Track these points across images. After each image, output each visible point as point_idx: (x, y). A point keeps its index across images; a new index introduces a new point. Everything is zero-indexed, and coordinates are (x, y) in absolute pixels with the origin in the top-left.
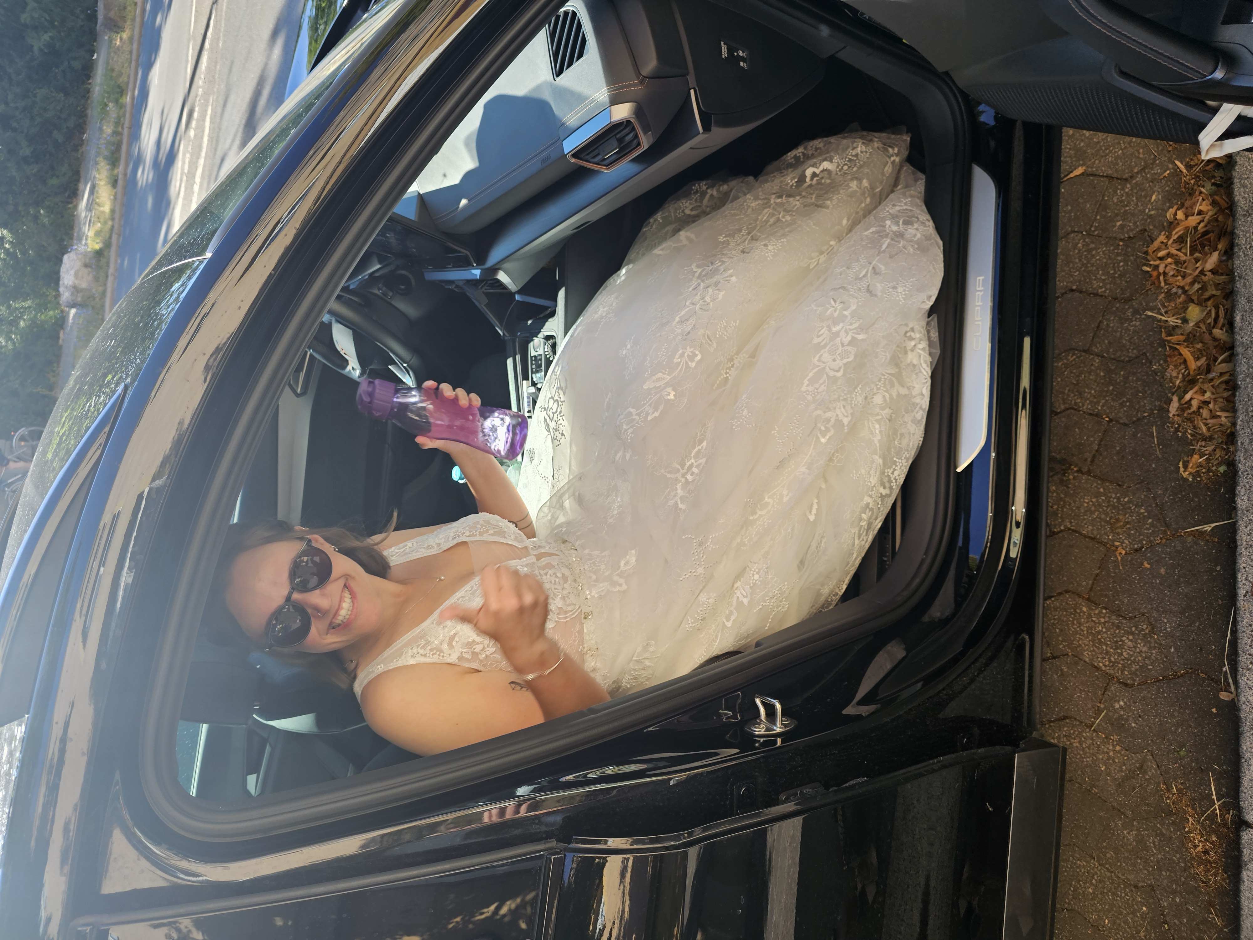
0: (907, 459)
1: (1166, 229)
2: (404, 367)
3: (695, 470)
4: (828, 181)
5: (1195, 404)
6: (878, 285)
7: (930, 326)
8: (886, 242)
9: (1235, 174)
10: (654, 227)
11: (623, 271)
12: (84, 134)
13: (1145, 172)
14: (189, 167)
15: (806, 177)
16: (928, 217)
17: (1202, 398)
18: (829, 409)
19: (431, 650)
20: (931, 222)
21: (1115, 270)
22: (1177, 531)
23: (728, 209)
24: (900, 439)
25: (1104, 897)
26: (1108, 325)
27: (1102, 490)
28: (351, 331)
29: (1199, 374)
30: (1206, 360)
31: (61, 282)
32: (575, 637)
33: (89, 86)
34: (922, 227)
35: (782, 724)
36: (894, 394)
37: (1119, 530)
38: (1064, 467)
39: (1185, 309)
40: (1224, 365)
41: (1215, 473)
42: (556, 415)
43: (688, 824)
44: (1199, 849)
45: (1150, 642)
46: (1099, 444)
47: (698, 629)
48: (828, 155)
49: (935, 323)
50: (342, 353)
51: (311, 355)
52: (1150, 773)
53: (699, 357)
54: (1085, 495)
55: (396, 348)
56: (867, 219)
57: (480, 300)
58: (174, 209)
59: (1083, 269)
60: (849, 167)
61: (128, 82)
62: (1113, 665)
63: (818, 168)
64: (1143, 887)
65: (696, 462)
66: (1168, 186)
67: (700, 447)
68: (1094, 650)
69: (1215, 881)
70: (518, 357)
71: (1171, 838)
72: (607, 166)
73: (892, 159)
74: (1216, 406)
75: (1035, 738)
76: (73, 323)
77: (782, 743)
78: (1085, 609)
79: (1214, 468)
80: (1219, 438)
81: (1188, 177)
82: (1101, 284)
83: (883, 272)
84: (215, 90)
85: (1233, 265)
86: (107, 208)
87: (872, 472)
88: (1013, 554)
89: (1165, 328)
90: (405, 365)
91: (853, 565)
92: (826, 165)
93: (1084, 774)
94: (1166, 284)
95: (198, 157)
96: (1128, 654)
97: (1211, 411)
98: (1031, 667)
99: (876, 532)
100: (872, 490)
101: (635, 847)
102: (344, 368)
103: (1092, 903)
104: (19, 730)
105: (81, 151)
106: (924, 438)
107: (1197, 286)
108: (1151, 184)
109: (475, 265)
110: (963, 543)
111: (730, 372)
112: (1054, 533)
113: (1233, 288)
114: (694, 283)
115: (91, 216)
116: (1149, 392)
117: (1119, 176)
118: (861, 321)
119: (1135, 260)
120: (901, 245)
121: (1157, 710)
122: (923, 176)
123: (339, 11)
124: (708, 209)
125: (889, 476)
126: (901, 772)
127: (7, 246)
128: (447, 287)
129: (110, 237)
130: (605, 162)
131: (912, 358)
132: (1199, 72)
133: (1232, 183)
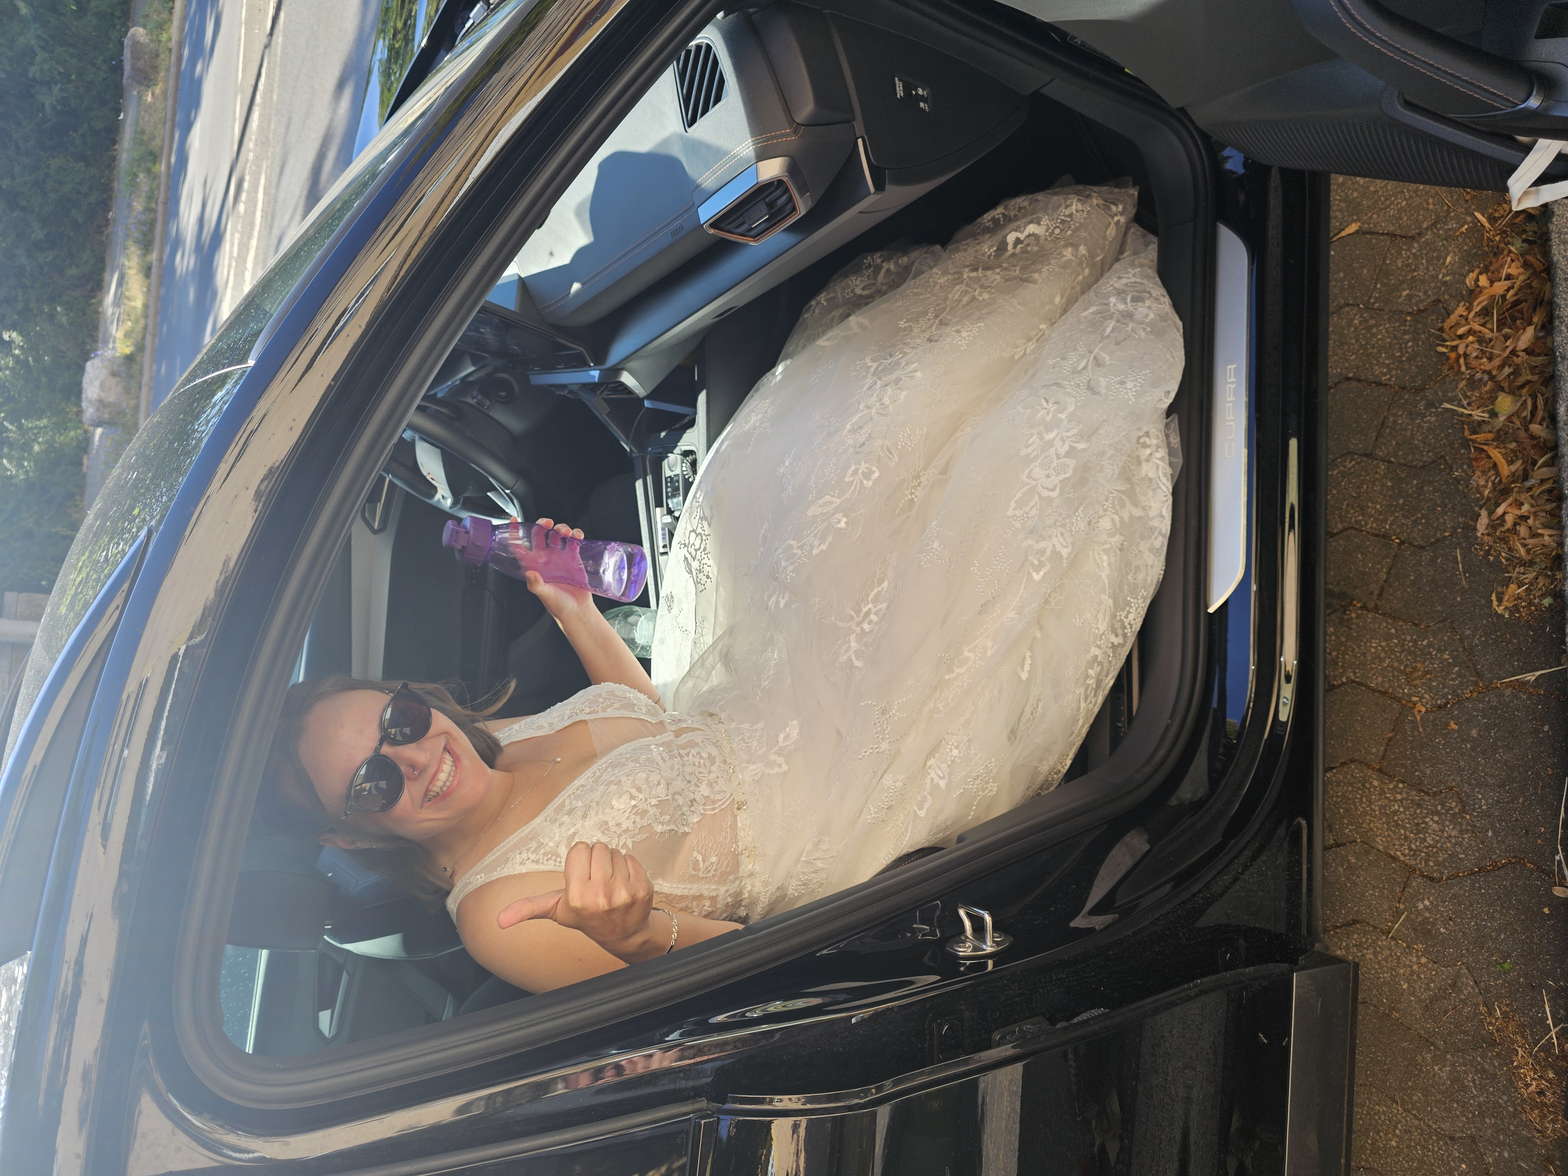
0: (1144, 598)
1: (1466, 298)
2: (506, 494)
3: (873, 617)
4: (1036, 249)
5: (1509, 519)
6: (1102, 379)
7: (1169, 430)
8: (1111, 325)
9: (1552, 227)
10: (817, 311)
11: (780, 369)
12: (109, 211)
13: (1436, 228)
14: (239, 249)
15: (1007, 244)
16: (1163, 291)
17: (1518, 512)
18: (1043, 538)
19: (545, 854)
20: (1167, 297)
21: (1401, 352)
22: (1491, 683)
23: (910, 287)
24: (1135, 573)
25: (1411, 1151)
26: (1395, 422)
27: (1393, 631)
28: (439, 451)
29: (1513, 482)
30: (1522, 464)
31: (83, 396)
32: (727, 833)
33: (115, 153)
34: (1155, 305)
35: (994, 942)
36: (1126, 517)
37: (1418, 682)
38: (1343, 603)
39: (1493, 399)
40: (1545, 469)
41: (1538, 607)
42: (699, 552)
43: (874, 1077)
44: (1532, 1088)
45: (1460, 824)
46: (1388, 573)
47: (883, 821)
48: (1034, 216)
49: (1175, 425)
50: (428, 478)
51: (390, 481)
52: (1465, 992)
53: (876, 475)
54: (1371, 638)
55: (496, 470)
56: (1086, 296)
57: (600, 408)
58: (221, 302)
59: (1361, 351)
60: (1062, 231)
61: (162, 148)
62: (1415, 853)
63: (1022, 232)
64: (1461, 1138)
65: (875, 607)
66: (1467, 244)
67: (879, 589)
68: (1389, 836)
69: (1554, 1130)
70: (649, 479)
71: (1496, 1075)
72: (754, 237)
73: (1116, 219)
74: (1537, 522)
75: (1318, 952)
76: (99, 446)
77: (994, 966)
78: (1376, 783)
79: (1536, 601)
80: (1541, 563)
81: (1492, 233)
82: (1385, 370)
83: (1108, 363)
84: (270, 154)
85: (1553, 342)
86: (138, 303)
87: (1100, 616)
88: (1283, 717)
89: (1468, 424)
90: (507, 491)
91: (1079, 734)
92: (1032, 228)
93: (1381, 995)
94: (1468, 368)
95: (250, 238)
96: (1433, 839)
97: (1530, 528)
98: (1310, 860)
99: (1107, 692)
100: (1101, 639)
101: (808, 1106)
102: (432, 496)
103: (1396, 1160)
104: (20, 970)
105: (106, 233)
106: (1166, 571)
107: (1507, 370)
108: (1445, 242)
109: (592, 365)
110: (1219, 704)
111: (917, 493)
112: (1334, 687)
113: (1554, 371)
114: (869, 381)
115: (120, 313)
116: (1450, 506)
117: (1403, 234)
118: (1081, 426)
119: (1427, 339)
120: (1129, 328)
121: (1473, 910)
122: (1154, 239)
123: (417, 52)
124: (884, 288)
125: (1121, 621)
126: (1148, 1000)
127: (17, 352)
128: (557, 393)
129: (144, 338)
130: (752, 233)
131: (1147, 470)
132: (1509, 101)
133: (1549, 240)
